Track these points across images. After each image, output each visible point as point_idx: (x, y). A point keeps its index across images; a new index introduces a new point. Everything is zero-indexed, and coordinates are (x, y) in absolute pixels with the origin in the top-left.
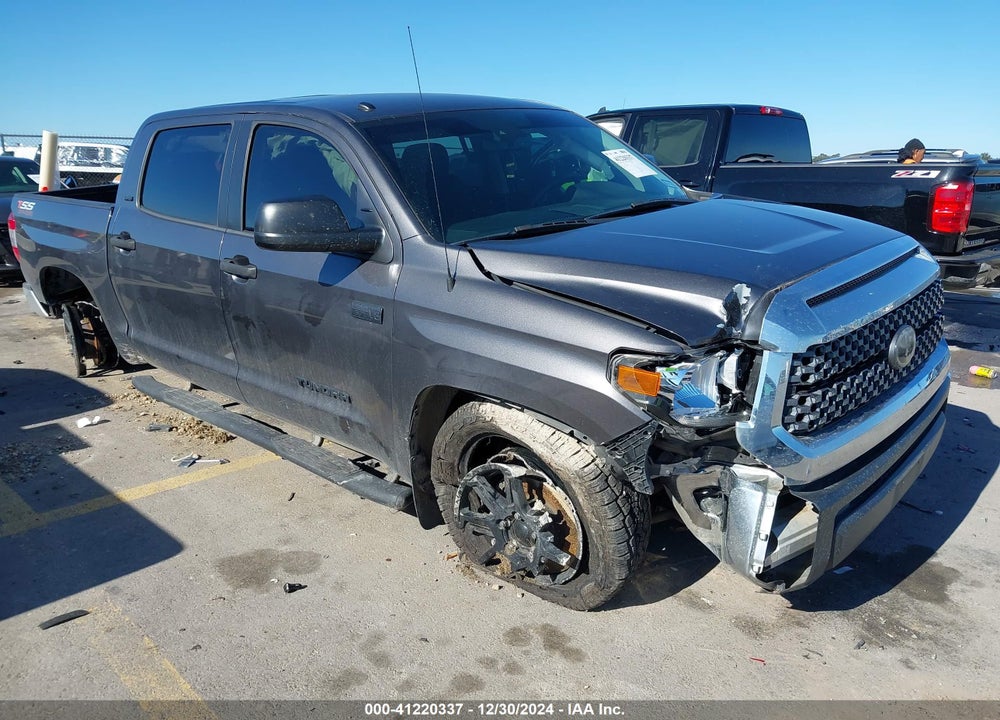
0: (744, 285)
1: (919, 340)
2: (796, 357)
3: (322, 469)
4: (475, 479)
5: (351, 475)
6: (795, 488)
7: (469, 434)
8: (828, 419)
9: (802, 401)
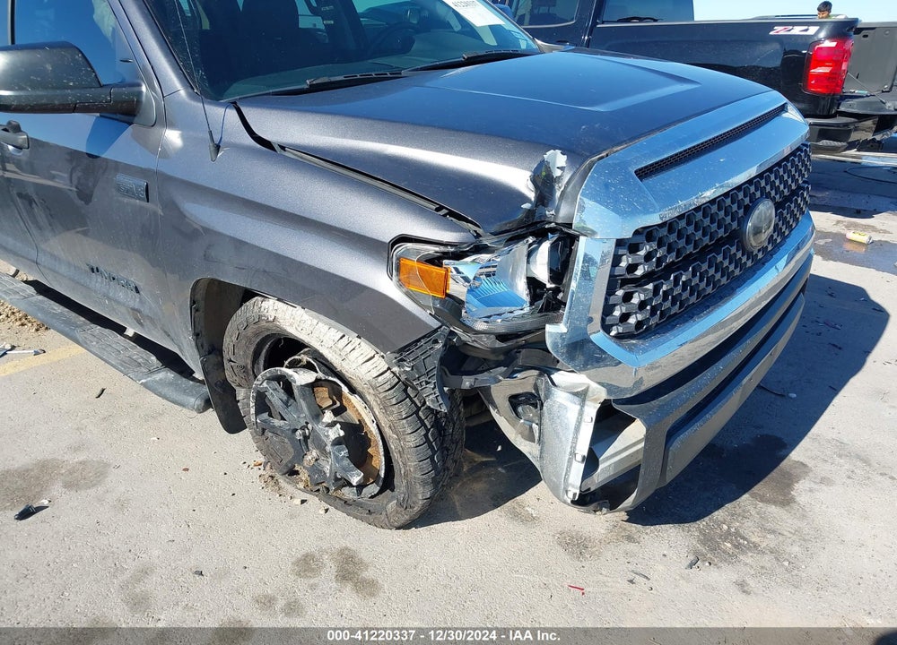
0: (558, 152)
1: (779, 216)
2: (620, 243)
3: (122, 366)
4: (265, 384)
5: (151, 372)
6: (618, 401)
7: (257, 335)
8: (661, 317)
9: (627, 298)
